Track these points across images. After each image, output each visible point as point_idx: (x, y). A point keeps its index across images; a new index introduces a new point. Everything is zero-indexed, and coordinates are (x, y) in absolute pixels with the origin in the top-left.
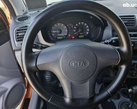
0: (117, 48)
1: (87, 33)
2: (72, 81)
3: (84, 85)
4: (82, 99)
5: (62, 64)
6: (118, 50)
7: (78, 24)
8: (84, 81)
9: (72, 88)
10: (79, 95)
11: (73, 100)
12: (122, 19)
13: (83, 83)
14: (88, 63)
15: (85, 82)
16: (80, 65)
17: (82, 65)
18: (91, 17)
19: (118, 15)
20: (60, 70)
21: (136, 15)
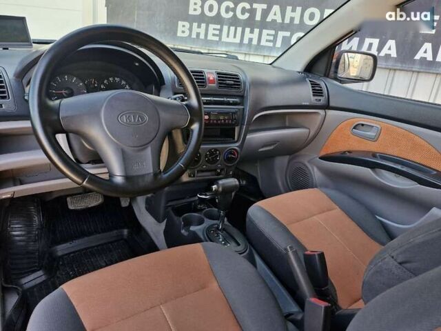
2: (124, 146)
5: (105, 120)
6: (186, 105)
7: (108, 80)
8: (143, 147)
9: (125, 158)
10: (137, 170)
11: (127, 178)
12: (194, 75)
14: (146, 118)
15: (145, 149)
16: (134, 121)
17: (138, 120)
18: (137, 64)
19: (189, 69)
20: (104, 130)
21: (206, 71)
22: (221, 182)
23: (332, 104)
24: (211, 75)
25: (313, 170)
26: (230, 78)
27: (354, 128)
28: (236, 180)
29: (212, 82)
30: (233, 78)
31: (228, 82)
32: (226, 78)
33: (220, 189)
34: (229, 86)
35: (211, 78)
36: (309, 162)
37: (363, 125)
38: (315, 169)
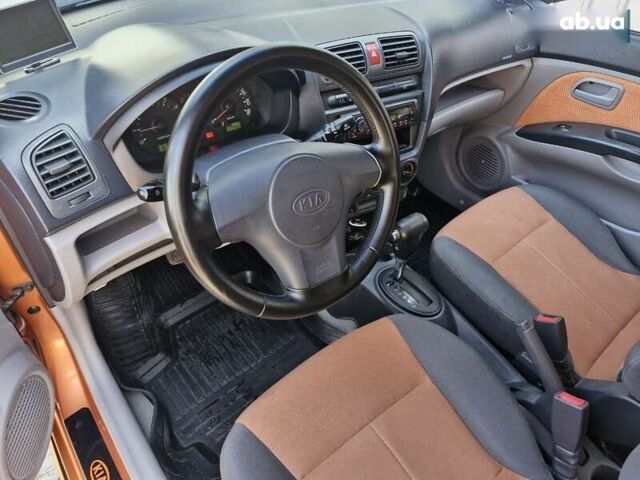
0: (367, 147)
1: (248, 111)
3: (325, 248)
4: (329, 282)
8: (325, 240)
10: (321, 275)
13: (325, 243)
14: (328, 197)
15: (328, 241)
16: (313, 205)
17: (318, 203)
21: (362, 40)
22: (402, 225)
23: (543, 49)
24: (371, 46)
25: (505, 149)
26: (400, 46)
27: (577, 88)
28: (423, 216)
29: (376, 61)
30: (405, 45)
31: (399, 54)
32: (394, 46)
33: (404, 235)
34: (402, 61)
35: (374, 54)
36: (499, 138)
37: (591, 83)
38: (509, 149)
